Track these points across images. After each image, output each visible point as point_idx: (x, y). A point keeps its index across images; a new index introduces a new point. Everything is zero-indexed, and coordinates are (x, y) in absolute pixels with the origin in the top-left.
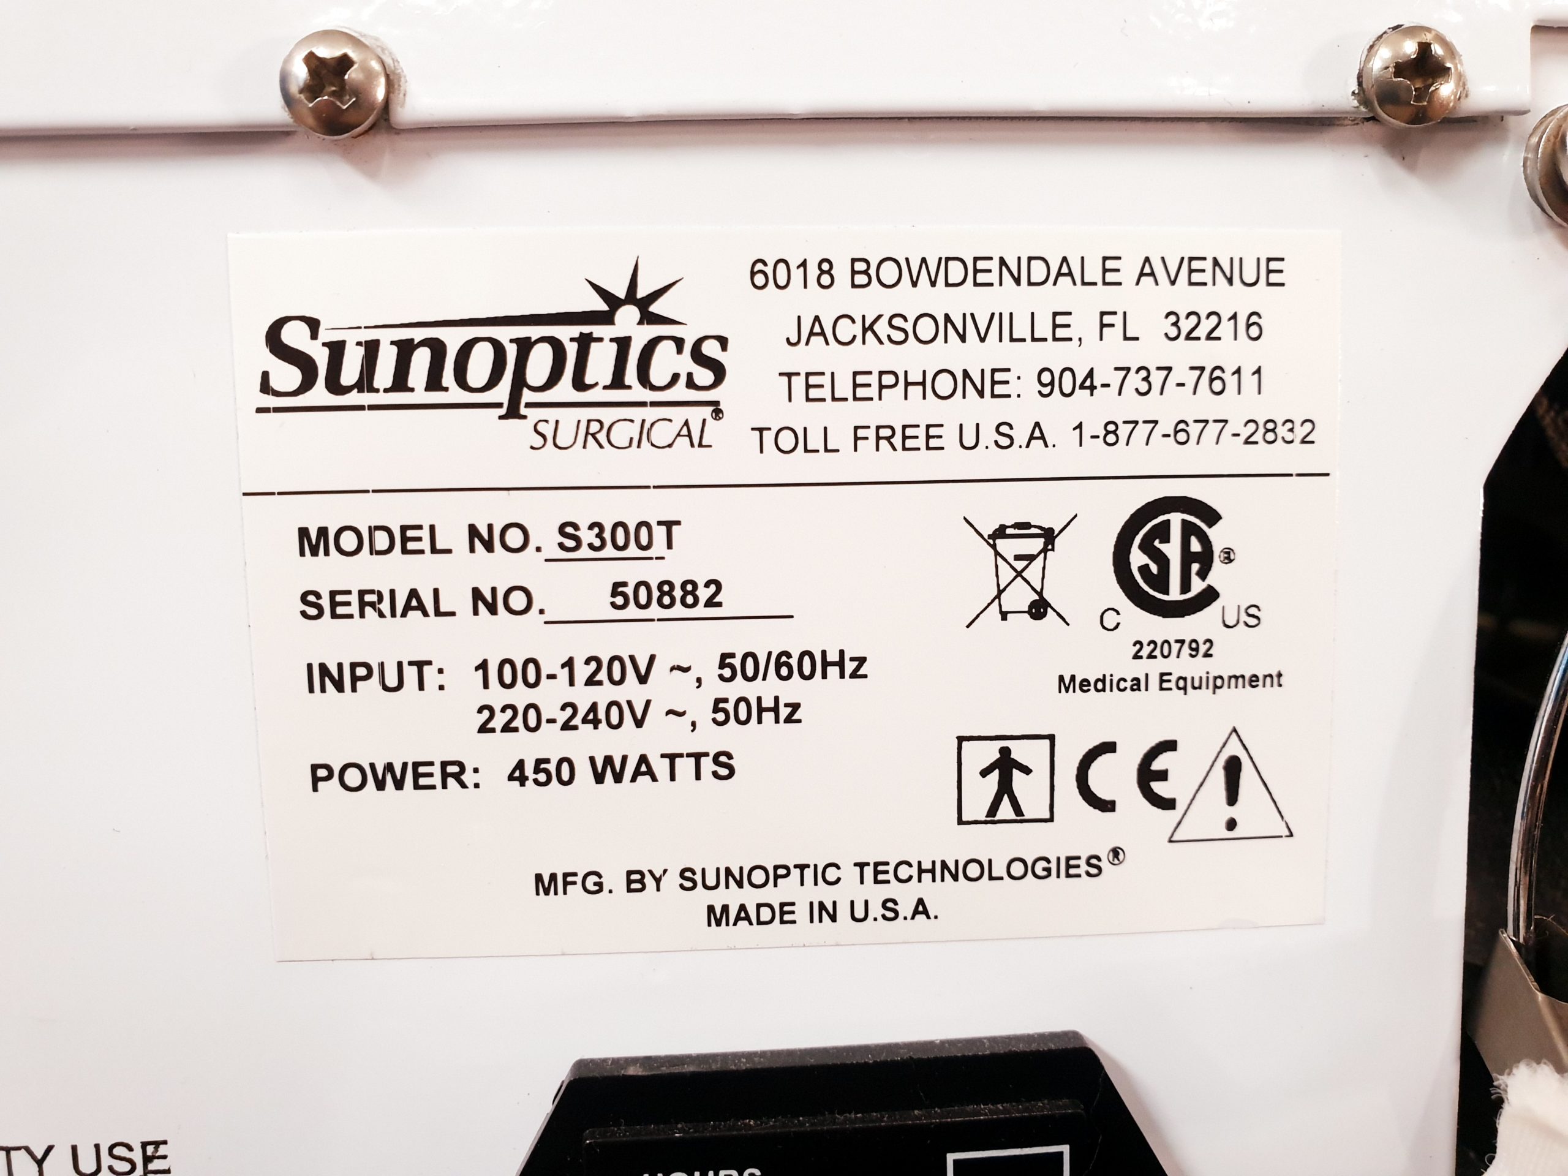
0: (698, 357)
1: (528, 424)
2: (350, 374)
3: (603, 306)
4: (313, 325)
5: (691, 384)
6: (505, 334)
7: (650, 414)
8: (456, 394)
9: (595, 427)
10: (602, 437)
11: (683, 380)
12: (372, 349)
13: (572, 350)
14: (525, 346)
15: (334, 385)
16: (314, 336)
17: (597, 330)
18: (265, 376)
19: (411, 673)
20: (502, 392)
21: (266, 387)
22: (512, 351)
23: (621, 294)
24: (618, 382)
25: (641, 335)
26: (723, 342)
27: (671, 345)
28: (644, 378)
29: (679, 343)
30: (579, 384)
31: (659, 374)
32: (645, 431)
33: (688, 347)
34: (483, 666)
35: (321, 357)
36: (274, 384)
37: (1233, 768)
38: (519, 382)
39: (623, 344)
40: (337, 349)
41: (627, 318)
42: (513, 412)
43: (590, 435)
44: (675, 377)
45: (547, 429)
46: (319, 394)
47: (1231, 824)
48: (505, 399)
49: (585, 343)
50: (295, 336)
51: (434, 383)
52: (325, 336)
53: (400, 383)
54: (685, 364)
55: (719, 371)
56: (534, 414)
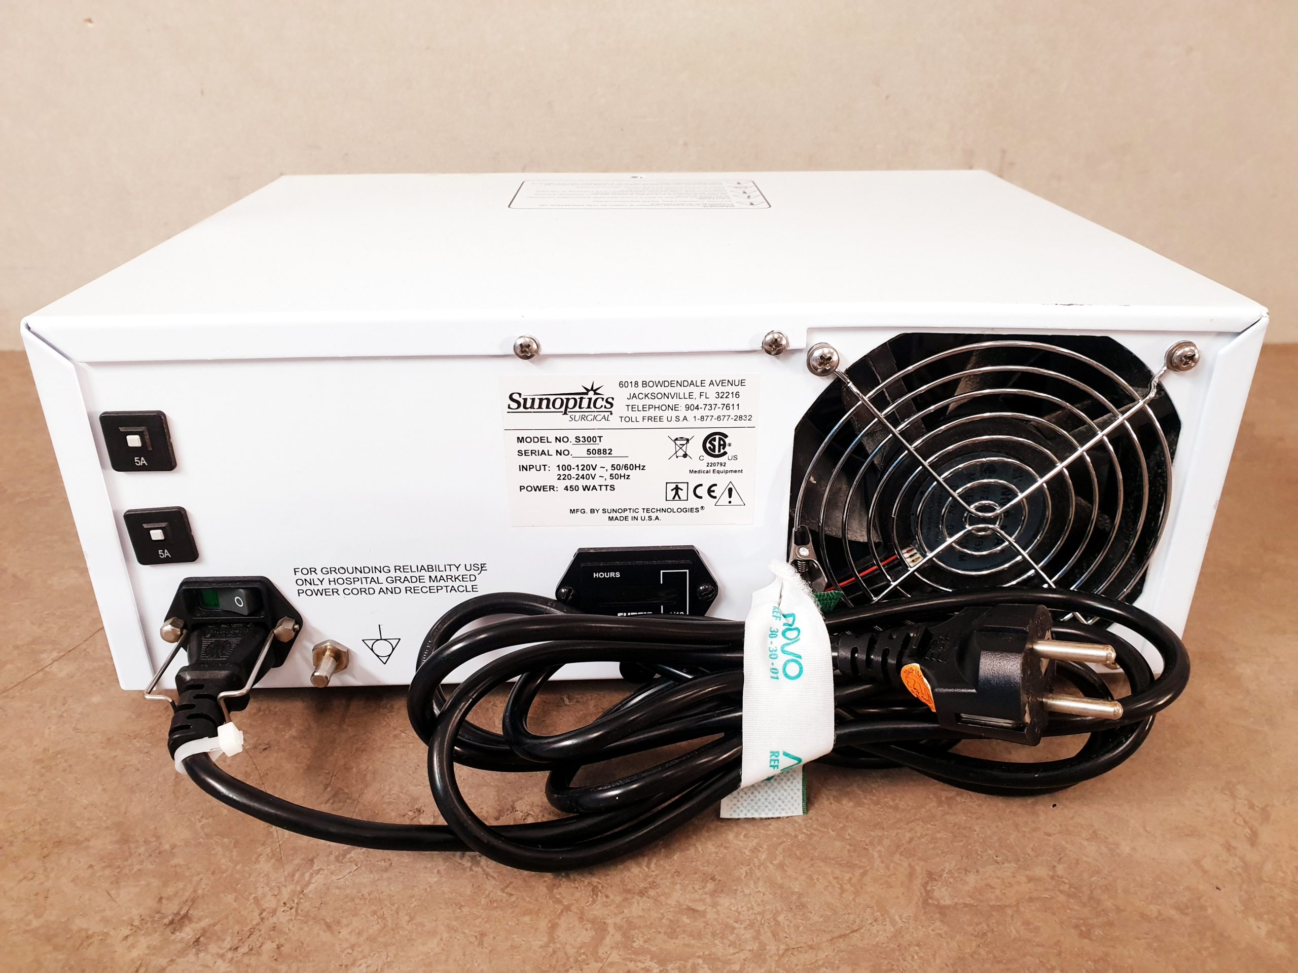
0: (607, 402)
1: (569, 416)
2: (529, 404)
3: (586, 391)
4: (520, 394)
5: (605, 407)
6: (563, 397)
7: (596, 414)
8: (553, 410)
9: (583, 416)
10: (585, 419)
11: (604, 407)
12: (533, 400)
13: (578, 401)
14: (568, 400)
15: (525, 407)
16: (520, 397)
17: (584, 396)
18: (509, 405)
19: (542, 467)
20: (563, 409)
21: (509, 407)
22: (565, 401)
23: (590, 389)
24: (589, 407)
25: (594, 397)
26: (613, 399)
27: (601, 399)
28: (595, 406)
29: (603, 399)
30: (580, 407)
31: (598, 405)
32: (595, 417)
33: (605, 400)
34: (559, 466)
35: (522, 402)
36: (511, 407)
37: (730, 490)
38: (567, 407)
39: (590, 399)
40: (525, 400)
41: (591, 394)
42: (565, 413)
43: (582, 418)
44: (602, 406)
45: (573, 417)
46: (522, 409)
47: (730, 502)
48: (564, 411)
49: (581, 399)
50: (516, 397)
51: (548, 407)
52: (522, 397)
53: (540, 407)
54: (604, 403)
55: (612, 405)
56: (570, 414)
